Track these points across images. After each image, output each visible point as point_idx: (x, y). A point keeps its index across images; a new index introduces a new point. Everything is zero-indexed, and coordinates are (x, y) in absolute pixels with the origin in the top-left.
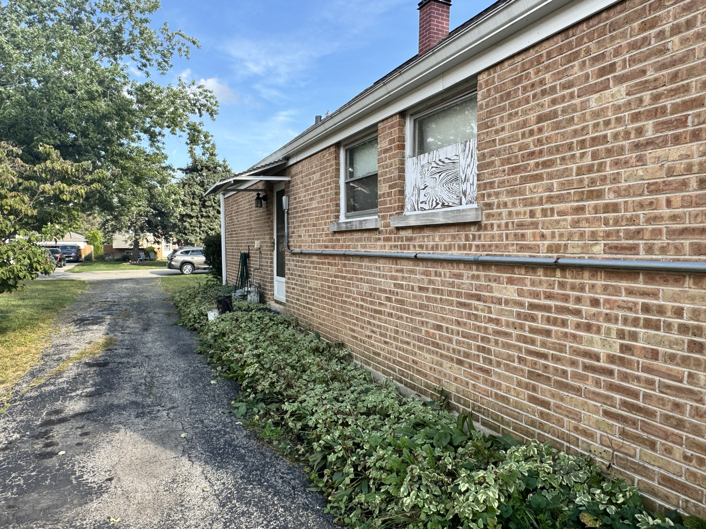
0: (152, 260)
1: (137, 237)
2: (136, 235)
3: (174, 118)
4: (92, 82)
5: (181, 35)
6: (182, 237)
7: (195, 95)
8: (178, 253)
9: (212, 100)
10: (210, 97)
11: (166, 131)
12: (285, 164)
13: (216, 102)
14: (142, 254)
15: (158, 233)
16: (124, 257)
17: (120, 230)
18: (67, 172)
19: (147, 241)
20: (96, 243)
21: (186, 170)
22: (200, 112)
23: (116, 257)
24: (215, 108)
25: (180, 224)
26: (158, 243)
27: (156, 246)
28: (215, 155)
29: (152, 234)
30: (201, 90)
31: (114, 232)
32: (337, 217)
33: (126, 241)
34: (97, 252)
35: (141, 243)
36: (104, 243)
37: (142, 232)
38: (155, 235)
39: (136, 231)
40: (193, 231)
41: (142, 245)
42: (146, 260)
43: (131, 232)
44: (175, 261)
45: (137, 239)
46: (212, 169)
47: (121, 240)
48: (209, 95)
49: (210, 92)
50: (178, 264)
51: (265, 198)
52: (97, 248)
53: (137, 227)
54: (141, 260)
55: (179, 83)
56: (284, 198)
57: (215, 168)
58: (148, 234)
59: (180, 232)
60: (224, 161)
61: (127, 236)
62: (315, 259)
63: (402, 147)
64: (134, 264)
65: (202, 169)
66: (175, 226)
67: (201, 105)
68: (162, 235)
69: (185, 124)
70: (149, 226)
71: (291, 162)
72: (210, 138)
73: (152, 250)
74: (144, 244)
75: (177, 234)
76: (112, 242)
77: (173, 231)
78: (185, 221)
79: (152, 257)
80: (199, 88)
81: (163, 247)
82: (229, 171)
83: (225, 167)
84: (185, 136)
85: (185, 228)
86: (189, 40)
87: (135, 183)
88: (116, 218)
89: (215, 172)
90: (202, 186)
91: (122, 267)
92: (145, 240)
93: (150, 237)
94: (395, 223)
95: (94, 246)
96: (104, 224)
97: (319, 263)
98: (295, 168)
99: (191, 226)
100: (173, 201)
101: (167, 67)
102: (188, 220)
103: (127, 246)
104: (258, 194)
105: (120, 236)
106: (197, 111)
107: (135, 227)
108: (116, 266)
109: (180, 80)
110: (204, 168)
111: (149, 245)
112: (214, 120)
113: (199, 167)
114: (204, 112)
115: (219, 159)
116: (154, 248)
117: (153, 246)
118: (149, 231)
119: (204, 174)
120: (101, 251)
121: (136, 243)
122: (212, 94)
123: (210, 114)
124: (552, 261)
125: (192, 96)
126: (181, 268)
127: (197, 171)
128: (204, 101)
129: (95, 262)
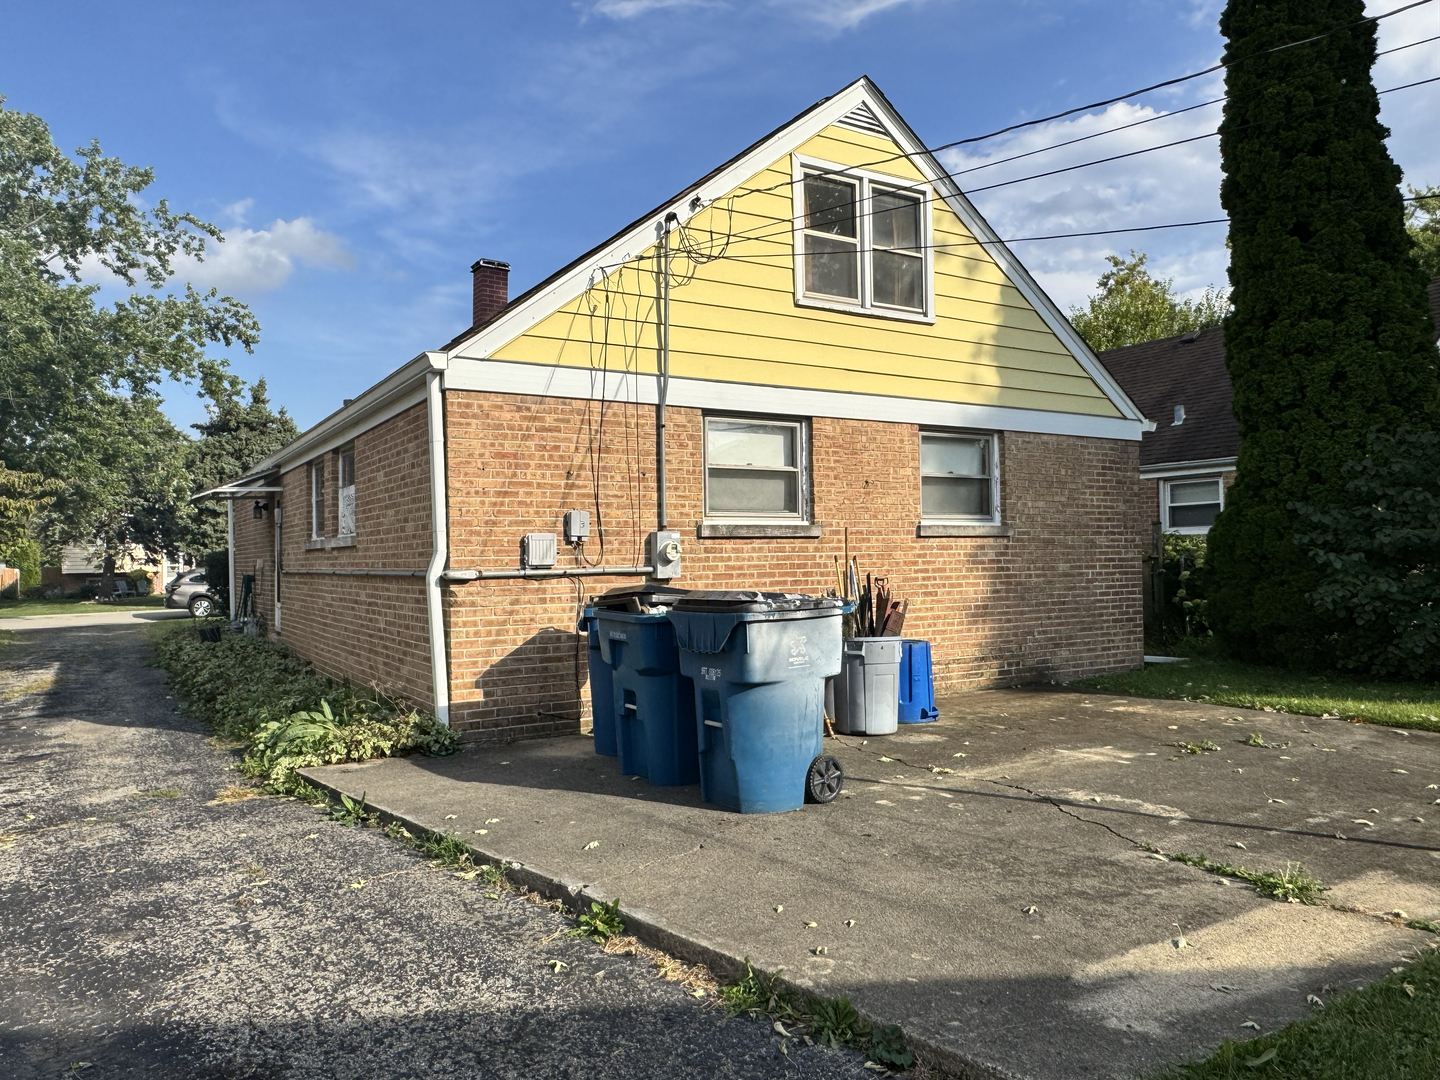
0: (142, 595)
1: (112, 552)
2: (109, 548)
3: (176, 355)
4: (33, 312)
5: (191, 221)
6: (198, 550)
7: (216, 311)
8: (186, 579)
9: (247, 321)
10: (243, 317)
11: (164, 373)
12: (278, 472)
13: (255, 323)
14: (122, 585)
15: (155, 543)
16: (83, 590)
17: (76, 540)
18: (13, 485)
19: (132, 559)
20: (25, 565)
21: (207, 428)
22: (226, 338)
23: (68, 591)
24: (253, 333)
25: (194, 527)
26: (155, 562)
27: (150, 569)
28: (263, 402)
29: (141, 546)
30: (226, 305)
31: (65, 542)
32: (310, 536)
33: (89, 560)
34: (27, 582)
35: (119, 563)
36: (43, 564)
37: (122, 542)
38: (147, 548)
39: (109, 540)
40: (218, 539)
41: (122, 567)
42: (129, 595)
43: (99, 542)
44: (179, 594)
45: (111, 556)
46: (260, 425)
47: (78, 559)
48: (242, 312)
49: (243, 307)
50: (185, 600)
51: (265, 507)
52: (26, 574)
53: (111, 533)
54: (119, 596)
55: (187, 293)
56: (276, 510)
57: (265, 425)
58: (134, 545)
59: (194, 542)
60: (282, 413)
61: (92, 550)
62: (297, 579)
63: (337, 479)
64: (105, 603)
65: (237, 428)
66: (185, 530)
67: (228, 327)
68: (162, 548)
69: (195, 364)
70: (137, 531)
71: (283, 471)
72: (239, 387)
73: (142, 575)
74: (126, 566)
75: (188, 545)
76: (60, 561)
77: (182, 540)
78: (205, 523)
79: (141, 590)
80: (223, 300)
81: (165, 570)
82: (291, 430)
83: (284, 423)
84: (197, 383)
85: (205, 535)
86: (203, 227)
87: (103, 464)
88: (69, 520)
89: (262, 433)
90: (239, 458)
91: (79, 609)
92: (128, 558)
93: (139, 551)
94: (333, 544)
95: (21, 569)
96: (44, 528)
97: (301, 583)
98: (288, 477)
99: (216, 531)
100: (174, 491)
101: (164, 275)
102: (211, 520)
103: (91, 569)
104: (257, 503)
105: (77, 550)
106: (220, 335)
107: (107, 532)
108: (68, 605)
109: (189, 288)
110: (242, 426)
111: (136, 567)
112: (251, 352)
113: (233, 424)
114: (233, 338)
115: (272, 409)
116: (146, 573)
117: (144, 568)
118: (136, 540)
119: (244, 436)
120: (37, 580)
121: (110, 563)
122: (247, 311)
123: (244, 342)
124: (410, 574)
125: (211, 313)
126: (190, 606)
127: (230, 430)
128: (232, 322)
129: (23, 601)
